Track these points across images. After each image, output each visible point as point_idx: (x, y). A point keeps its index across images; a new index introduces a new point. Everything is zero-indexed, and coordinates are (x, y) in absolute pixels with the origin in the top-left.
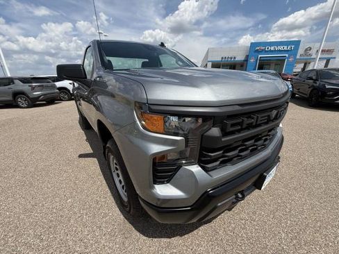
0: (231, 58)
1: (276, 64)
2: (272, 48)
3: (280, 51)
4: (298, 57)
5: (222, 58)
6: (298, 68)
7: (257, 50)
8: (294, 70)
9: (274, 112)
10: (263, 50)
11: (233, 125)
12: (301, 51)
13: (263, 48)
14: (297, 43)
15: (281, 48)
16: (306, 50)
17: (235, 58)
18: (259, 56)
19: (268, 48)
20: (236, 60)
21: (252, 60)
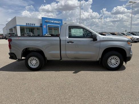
0: (32, 24)
1: (54, 29)
2: (52, 22)
13: (48, 21)
15: (56, 22)
17: (34, 24)
18: (48, 25)
19: (51, 21)
20: (35, 25)
21: (45, 27)
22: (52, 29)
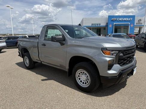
0: (98, 24)
1: (124, 28)
2: (121, 19)
3: (125, 21)
4: (135, 24)
5: (92, 24)
6: (136, 31)
7: (113, 20)
8: (135, 32)
9: (133, 50)
10: (116, 20)
11: (125, 53)
12: (136, 21)
13: (116, 19)
14: (133, 17)
15: (125, 19)
16: (139, 21)
18: (114, 23)
19: (118, 19)
20: (101, 25)
21: (110, 26)
22: (120, 28)
